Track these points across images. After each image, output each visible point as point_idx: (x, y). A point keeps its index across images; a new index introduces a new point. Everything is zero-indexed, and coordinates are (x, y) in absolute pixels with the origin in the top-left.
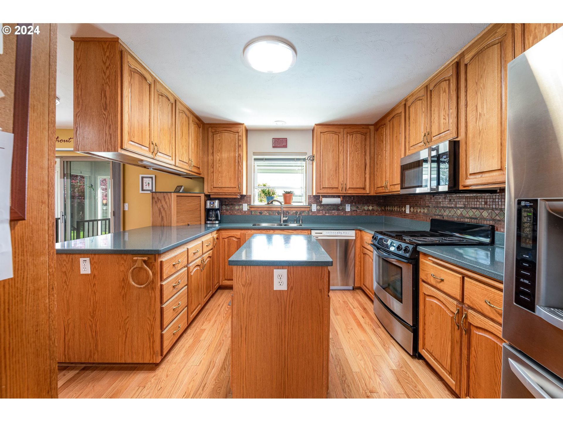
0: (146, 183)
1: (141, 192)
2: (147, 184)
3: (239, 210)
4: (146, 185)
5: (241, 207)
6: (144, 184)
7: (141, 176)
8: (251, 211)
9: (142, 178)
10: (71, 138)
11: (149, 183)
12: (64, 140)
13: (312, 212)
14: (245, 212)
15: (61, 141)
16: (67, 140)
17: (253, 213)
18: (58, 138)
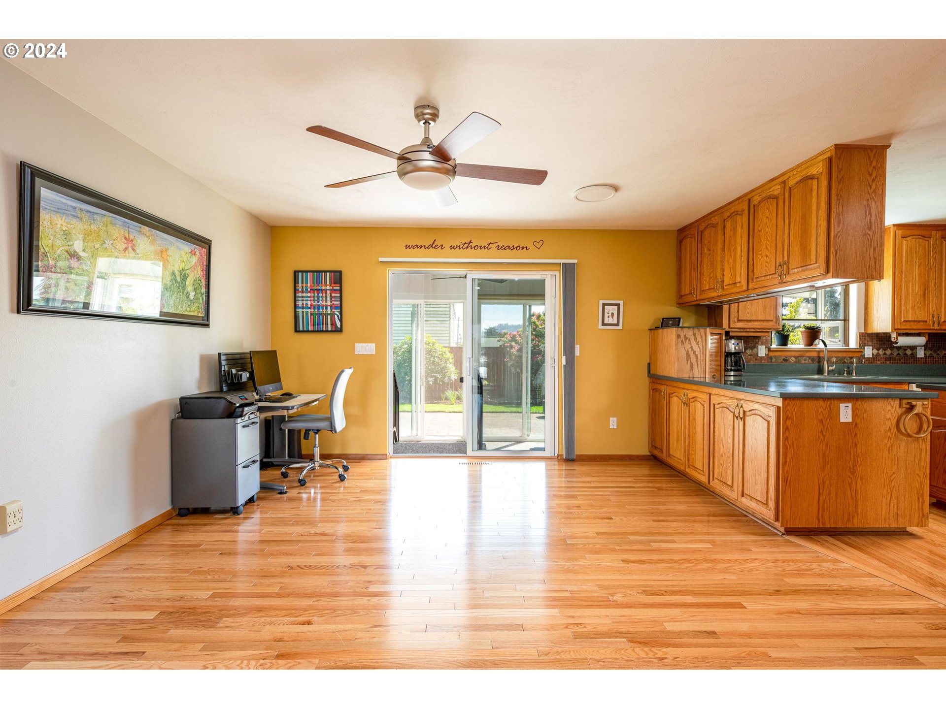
0: (608, 313)
1: (600, 327)
2: (610, 314)
3: (751, 355)
4: (609, 317)
5: (755, 351)
6: (606, 315)
7: (601, 302)
8: (771, 358)
9: (604, 305)
10: (491, 243)
11: (613, 314)
12: (481, 246)
13: (864, 358)
14: (762, 358)
15: (475, 247)
16: (485, 246)
17: (774, 360)
18: (471, 242)
